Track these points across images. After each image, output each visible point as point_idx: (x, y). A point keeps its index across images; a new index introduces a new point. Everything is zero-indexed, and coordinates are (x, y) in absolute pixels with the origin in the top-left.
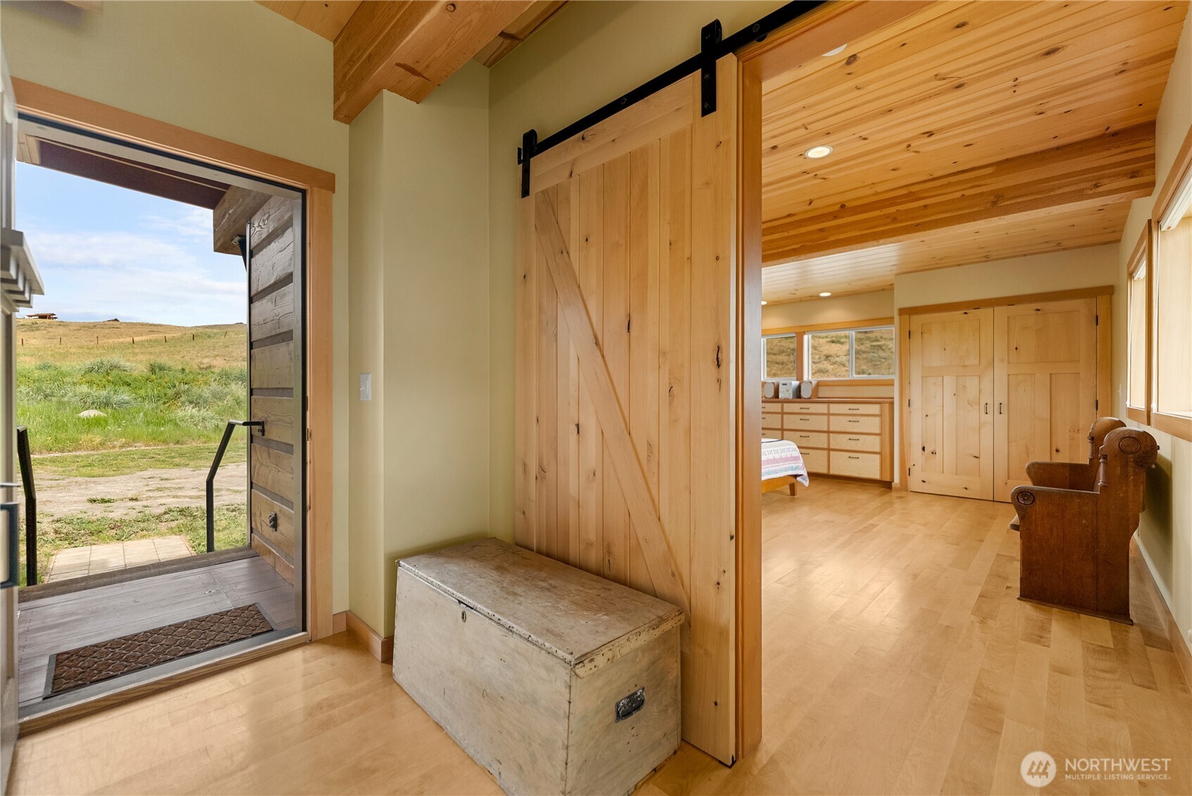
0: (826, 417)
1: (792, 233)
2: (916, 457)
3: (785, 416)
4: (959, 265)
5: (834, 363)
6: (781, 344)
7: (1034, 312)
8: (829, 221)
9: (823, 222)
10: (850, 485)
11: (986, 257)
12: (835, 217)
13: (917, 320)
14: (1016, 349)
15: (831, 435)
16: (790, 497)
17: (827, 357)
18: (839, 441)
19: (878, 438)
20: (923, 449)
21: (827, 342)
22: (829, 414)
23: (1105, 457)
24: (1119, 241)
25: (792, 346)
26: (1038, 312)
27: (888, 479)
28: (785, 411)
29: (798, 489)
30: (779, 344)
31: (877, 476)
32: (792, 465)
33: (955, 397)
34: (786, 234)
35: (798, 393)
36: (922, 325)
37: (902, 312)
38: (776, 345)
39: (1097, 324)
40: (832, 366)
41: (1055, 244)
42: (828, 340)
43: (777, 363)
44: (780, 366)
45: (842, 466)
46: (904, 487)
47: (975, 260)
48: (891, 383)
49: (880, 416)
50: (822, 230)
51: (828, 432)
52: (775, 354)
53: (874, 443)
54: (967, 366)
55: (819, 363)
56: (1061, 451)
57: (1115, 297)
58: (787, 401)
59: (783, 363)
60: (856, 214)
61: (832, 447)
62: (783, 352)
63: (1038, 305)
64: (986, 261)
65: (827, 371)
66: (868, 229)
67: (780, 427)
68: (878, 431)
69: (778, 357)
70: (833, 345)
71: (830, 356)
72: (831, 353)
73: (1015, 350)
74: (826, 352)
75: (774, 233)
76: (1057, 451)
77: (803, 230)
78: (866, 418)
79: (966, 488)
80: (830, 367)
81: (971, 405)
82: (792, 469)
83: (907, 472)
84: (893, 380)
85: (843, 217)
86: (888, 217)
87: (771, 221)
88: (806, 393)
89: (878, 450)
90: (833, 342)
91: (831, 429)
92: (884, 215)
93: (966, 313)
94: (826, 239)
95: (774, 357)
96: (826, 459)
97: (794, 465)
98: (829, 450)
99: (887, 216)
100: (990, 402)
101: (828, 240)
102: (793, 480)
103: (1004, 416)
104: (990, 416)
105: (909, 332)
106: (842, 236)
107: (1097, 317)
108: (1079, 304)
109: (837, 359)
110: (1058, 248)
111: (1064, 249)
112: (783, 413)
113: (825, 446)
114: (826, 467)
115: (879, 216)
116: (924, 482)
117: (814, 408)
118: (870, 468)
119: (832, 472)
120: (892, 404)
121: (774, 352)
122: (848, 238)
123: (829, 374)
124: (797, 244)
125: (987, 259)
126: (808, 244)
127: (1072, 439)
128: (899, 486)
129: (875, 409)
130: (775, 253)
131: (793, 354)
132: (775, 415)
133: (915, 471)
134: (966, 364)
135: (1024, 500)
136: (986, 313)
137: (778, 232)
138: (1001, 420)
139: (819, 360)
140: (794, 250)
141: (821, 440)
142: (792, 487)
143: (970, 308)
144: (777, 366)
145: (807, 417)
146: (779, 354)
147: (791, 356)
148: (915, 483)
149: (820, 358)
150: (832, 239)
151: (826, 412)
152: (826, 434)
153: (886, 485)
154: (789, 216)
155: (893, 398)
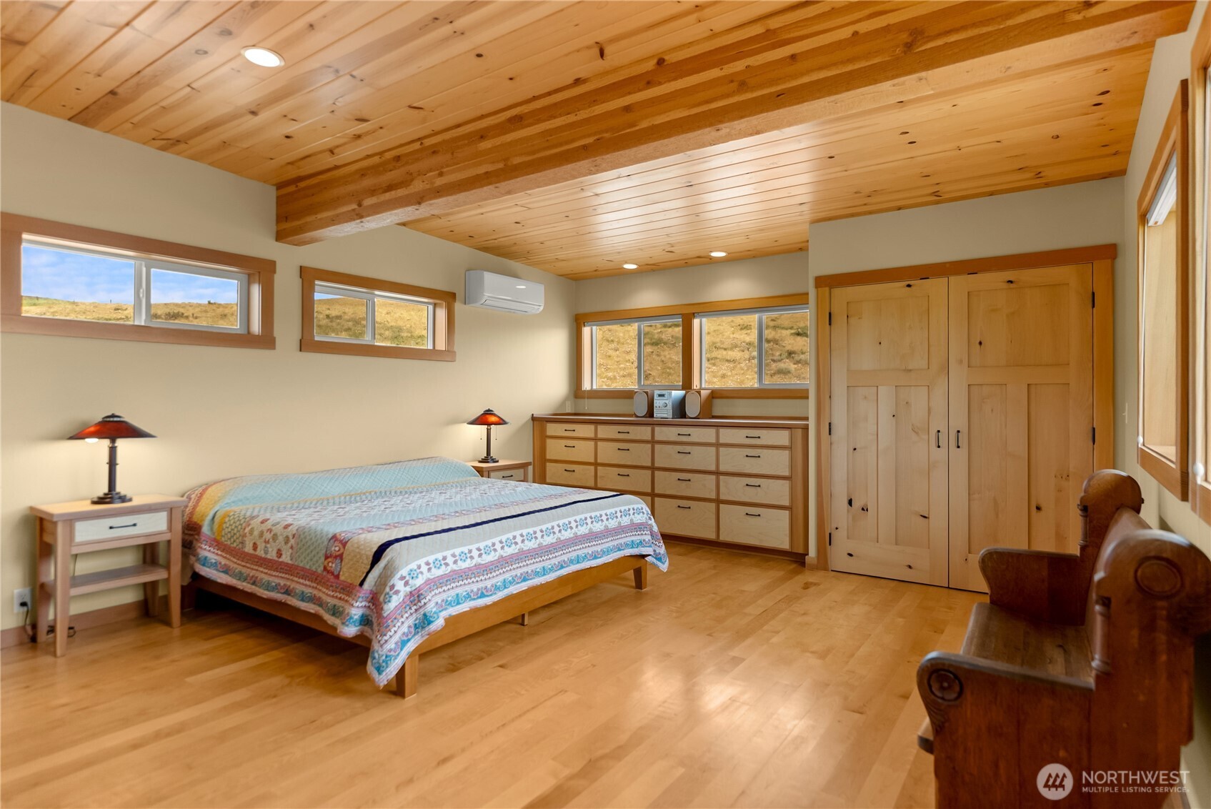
0: (713, 449)
1: (583, 114)
2: (840, 515)
3: (657, 447)
4: (899, 209)
5: (798, 362)
6: (734, 336)
7: (1006, 286)
8: (640, 90)
9: (630, 93)
10: (745, 560)
11: (935, 194)
12: (648, 83)
13: (843, 295)
14: (980, 343)
15: (721, 477)
16: (635, 590)
17: (790, 354)
18: (734, 489)
19: (786, 484)
20: (850, 502)
21: (792, 334)
22: (718, 445)
23: (1106, 602)
24: (1123, 172)
25: (748, 339)
26: (1011, 285)
27: (801, 551)
28: (657, 438)
29: (649, 575)
30: (732, 336)
31: (785, 545)
32: (633, 538)
33: (894, 419)
34: (571, 118)
35: (680, 409)
36: (848, 303)
37: (821, 282)
38: (729, 337)
39: (1093, 306)
40: (796, 366)
41: (1033, 174)
42: (793, 331)
43: (727, 361)
44: (732, 365)
45: (738, 528)
46: (823, 564)
47: (919, 200)
48: (802, 395)
49: (790, 448)
50: (627, 109)
51: (717, 473)
52: (725, 349)
53: (780, 492)
54: (910, 370)
55: (780, 361)
56: (1043, 509)
57: (1119, 261)
58: (664, 424)
59: (734, 361)
60: (681, 77)
61: (722, 497)
62: (736, 346)
63: (1009, 275)
64: (937, 203)
65: (789, 372)
66: (699, 104)
67: (649, 464)
68: (787, 473)
69: (730, 353)
70: (799, 338)
71: (794, 352)
72: (795, 349)
73: (978, 345)
74: (789, 348)
75: (555, 117)
76: (1038, 508)
77: (599, 109)
78: (770, 451)
79: (910, 567)
80: (792, 367)
81: (917, 433)
82: (633, 545)
83: (826, 540)
84: (807, 391)
85: (660, 84)
86: (732, 81)
87: (549, 94)
88: (693, 409)
89: (787, 503)
90: (798, 334)
91: (722, 468)
92: (725, 76)
93: (909, 286)
94: (635, 125)
95: (725, 353)
96: (714, 517)
97: (637, 539)
98: (718, 501)
99: (730, 79)
100: (944, 430)
101: (637, 128)
102: (640, 563)
103: (964, 450)
104: (943, 450)
105: (830, 314)
106: (659, 120)
107: (1093, 294)
108: (1065, 273)
109: (802, 357)
110: (1038, 181)
111: (1047, 185)
112: (653, 442)
113: (713, 496)
114: (714, 530)
115: (718, 78)
116: (850, 555)
117: (698, 434)
118: (775, 531)
119: (724, 537)
120: (806, 428)
121: (724, 347)
122: (669, 122)
123: (790, 375)
124: (589, 136)
125: (937, 198)
126: (607, 135)
127: (1060, 491)
128: (815, 562)
129: (782, 437)
130: (556, 155)
131: (748, 349)
132: (642, 445)
133: (839, 537)
134: (910, 368)
135: (942, 688)
136: (936, 286)
137: (561, 115)
138: (960, 457)
139: (779, 358)
140: (585, 147)
141: (705, 486)
142: (639, 574)
143: (915, 278)
144: (727, 364)
145: (687, 449)
146: (731, 349)
147: (746, 352)
148: (838, 559)
149: (781, 355)
150: (644, 124)
151: (713, 440)
152: (713, 477)
153: (797, 559)
154: (578, 82)
155: (807, 419)
